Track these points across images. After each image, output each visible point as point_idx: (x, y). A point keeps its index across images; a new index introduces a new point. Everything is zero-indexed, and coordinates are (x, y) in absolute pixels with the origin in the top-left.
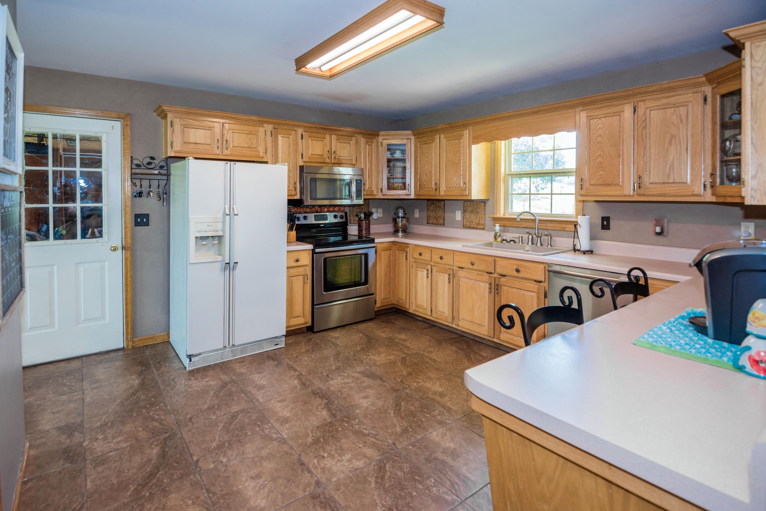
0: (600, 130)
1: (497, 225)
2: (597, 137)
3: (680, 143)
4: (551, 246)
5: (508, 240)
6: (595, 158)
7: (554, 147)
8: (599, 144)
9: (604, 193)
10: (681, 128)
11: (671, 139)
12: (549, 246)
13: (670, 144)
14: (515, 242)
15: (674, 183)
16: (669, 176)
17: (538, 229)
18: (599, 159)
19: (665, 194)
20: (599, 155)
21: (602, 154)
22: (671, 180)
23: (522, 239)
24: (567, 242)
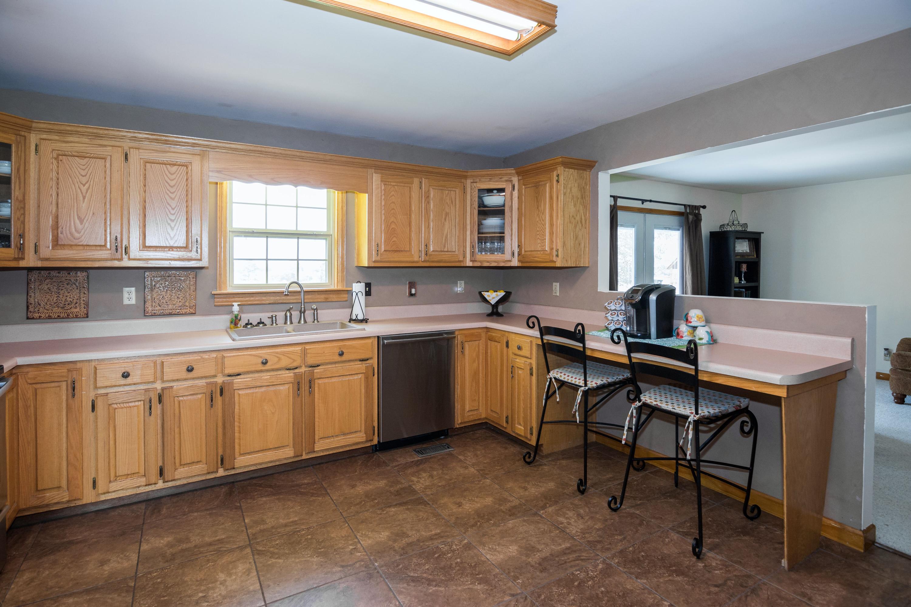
0: (393, 197)
1: (235, 304)
2: (391, 203)
3: (451, 220)
4: (318, 322)
5: (255, 323)
6: (389, 224)
7: (297, 204)
8: (392, 211)
9: (396, 259)
10: (452, 208)
11: (446, 216)
12: (316, 322)
13: (445, 219)
14: (266, 325)
15: (447, 251)
16: (445, 247)
17: (304, 303)
18: (393, 226)
19: (442, 260)
20: (393, 222)
21: (395, 221)
22: (446, 250)
23: (276, 318)
24: (342, 314)
